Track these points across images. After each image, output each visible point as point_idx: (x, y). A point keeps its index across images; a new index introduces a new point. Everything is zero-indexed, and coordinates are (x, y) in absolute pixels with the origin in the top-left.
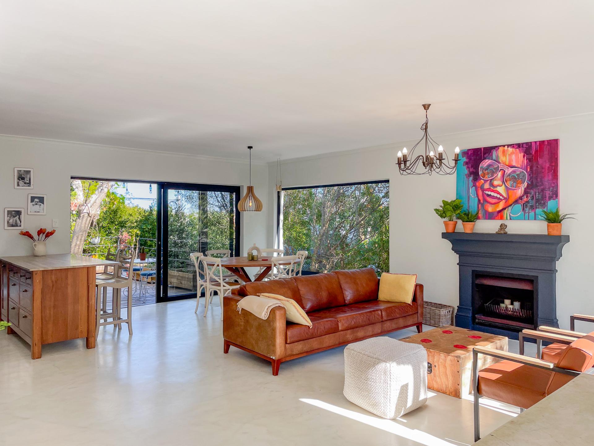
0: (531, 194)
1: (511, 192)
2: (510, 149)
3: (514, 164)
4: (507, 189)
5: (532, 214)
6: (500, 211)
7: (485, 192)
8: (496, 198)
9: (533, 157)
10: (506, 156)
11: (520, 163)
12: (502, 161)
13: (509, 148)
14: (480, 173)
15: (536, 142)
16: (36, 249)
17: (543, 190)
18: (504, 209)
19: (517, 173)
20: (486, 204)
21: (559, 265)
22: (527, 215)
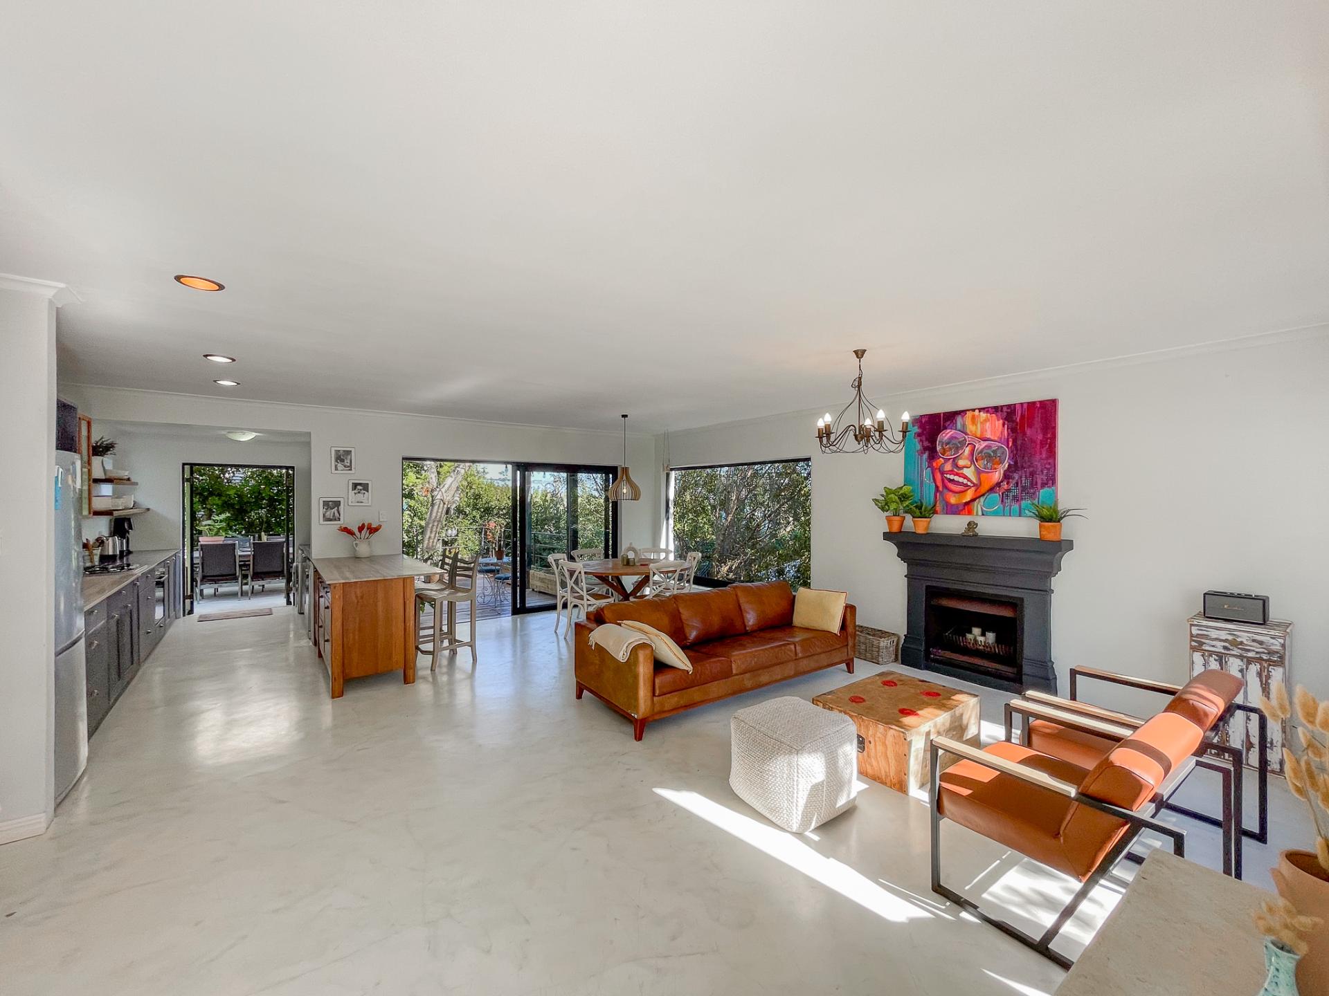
0: (1014, 478)
1: (983, 476)
2: (983, 415)
3: (988, 435)
4: (978, 472)
5: (1015, 507)
6: (967, 503)
7: (945, 475)
8: (962, 484)
9: (1017, 425)
10: (976, 425)
11: (998, 434)
12: (971, 432)
13: (982, 413)
14: (938, 449)
15: (1022, 404)
16: (357, 549)
17: (1032, 474)
18: (973, 500)
19: (993, 449)
20: (945, 491)
21: (1057, 582)
22: (1007, 509)
